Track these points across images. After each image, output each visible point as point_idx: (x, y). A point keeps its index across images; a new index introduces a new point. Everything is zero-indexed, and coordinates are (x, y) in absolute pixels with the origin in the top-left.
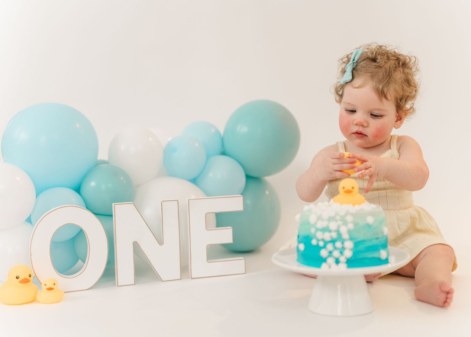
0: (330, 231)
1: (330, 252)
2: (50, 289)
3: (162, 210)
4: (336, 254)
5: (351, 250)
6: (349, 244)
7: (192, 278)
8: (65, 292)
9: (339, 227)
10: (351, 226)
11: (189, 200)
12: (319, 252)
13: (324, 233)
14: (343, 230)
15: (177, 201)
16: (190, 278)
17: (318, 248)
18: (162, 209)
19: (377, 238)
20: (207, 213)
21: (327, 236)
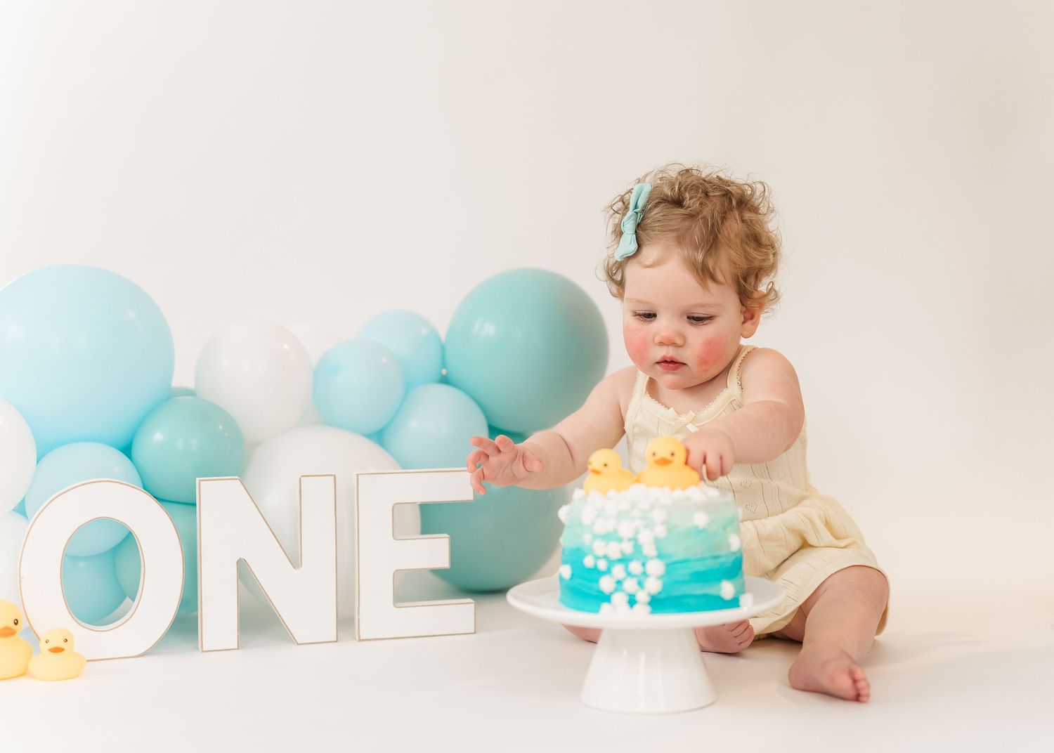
0: (620, 540)
1: (619, 582)
2: (57, 650)
3: (300, 496)
4: (630, 585)
5: (660, 578)
6: (656, 567)
7: (360, 640)
8: (88, 661)
9: (637, 532)
10: (661, 531)
11: (357, 475)
12: (597, 582)
13: (607, 545)
14: (646, 538)
15: (333, 477)
16: (357, 638)
17: (595, 573)
18: (300, 492)
19: (716, 557)
20: (396, 504)
21: (614, 550)
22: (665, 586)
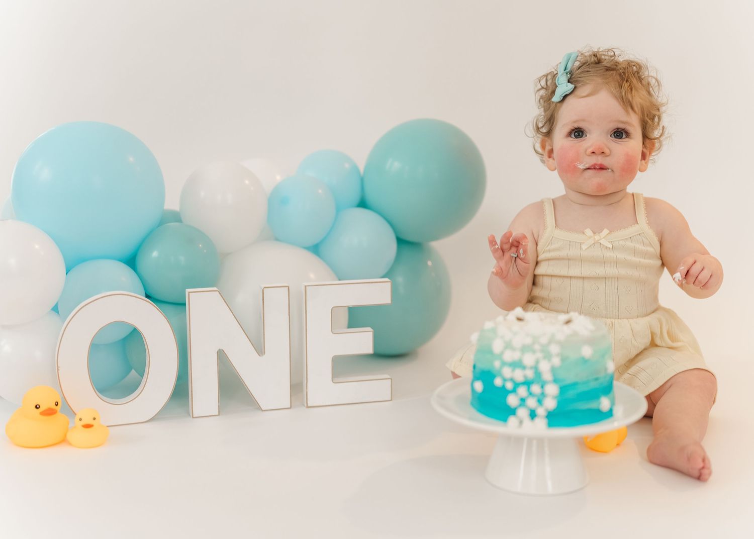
0: (524, 368)
1: (523, 400)
2: (88, 426)
3: (263, 302)
4: (532, 403)
5: (554, 397)
6: (552, 389)
7: (308, 407)
9: (537, 362)
10: (556, 361)
11: (306, 286)
12: (505, 398)
13: (513, 371)
14: (545, 367)
15: (287, 288)
16: (306, 405)
17: (504, 392)
18: (263, 299)
19: (597, 379)
20: (334, 307)
21: (519, 375)
22: (559, 403)
